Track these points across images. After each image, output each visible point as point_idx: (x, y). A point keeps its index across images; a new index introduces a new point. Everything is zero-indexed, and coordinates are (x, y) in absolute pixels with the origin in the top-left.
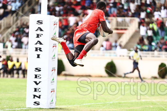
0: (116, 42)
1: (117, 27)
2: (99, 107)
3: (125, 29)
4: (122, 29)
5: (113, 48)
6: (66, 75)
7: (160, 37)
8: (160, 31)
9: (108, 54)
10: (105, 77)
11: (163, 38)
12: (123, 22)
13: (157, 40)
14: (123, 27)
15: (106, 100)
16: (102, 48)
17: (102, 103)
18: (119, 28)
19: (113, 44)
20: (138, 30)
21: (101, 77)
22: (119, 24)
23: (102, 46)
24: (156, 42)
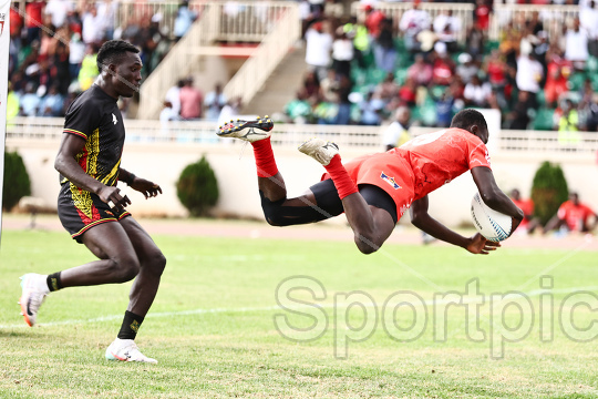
0: (219, 89)
1: (223, 34)
2: (157, 327)
3: (254, 44)
4: (240, 44)
5: (209, 114)
6: (33, 211)
7: (378, 74)
8: (379, 52)
9: (191, 135)
10: (177, 218)
11: (391, 78)
12: (246, 15)
13: (367, 82)
14: (246, 37)
15: (181, 304)
16: (167, 113)
17: (166, 314)
18: (232, 37)
19: (209, 98)
20: (299, 45)
21: (164, 217)
22: (232, 22)
23: (169, 105)
24: (365, 89)
